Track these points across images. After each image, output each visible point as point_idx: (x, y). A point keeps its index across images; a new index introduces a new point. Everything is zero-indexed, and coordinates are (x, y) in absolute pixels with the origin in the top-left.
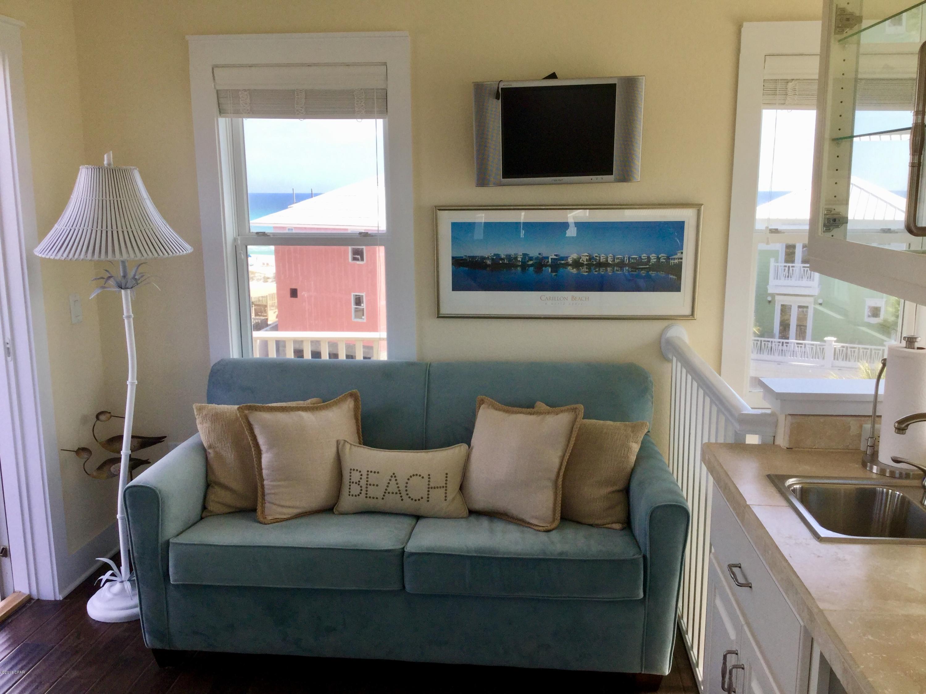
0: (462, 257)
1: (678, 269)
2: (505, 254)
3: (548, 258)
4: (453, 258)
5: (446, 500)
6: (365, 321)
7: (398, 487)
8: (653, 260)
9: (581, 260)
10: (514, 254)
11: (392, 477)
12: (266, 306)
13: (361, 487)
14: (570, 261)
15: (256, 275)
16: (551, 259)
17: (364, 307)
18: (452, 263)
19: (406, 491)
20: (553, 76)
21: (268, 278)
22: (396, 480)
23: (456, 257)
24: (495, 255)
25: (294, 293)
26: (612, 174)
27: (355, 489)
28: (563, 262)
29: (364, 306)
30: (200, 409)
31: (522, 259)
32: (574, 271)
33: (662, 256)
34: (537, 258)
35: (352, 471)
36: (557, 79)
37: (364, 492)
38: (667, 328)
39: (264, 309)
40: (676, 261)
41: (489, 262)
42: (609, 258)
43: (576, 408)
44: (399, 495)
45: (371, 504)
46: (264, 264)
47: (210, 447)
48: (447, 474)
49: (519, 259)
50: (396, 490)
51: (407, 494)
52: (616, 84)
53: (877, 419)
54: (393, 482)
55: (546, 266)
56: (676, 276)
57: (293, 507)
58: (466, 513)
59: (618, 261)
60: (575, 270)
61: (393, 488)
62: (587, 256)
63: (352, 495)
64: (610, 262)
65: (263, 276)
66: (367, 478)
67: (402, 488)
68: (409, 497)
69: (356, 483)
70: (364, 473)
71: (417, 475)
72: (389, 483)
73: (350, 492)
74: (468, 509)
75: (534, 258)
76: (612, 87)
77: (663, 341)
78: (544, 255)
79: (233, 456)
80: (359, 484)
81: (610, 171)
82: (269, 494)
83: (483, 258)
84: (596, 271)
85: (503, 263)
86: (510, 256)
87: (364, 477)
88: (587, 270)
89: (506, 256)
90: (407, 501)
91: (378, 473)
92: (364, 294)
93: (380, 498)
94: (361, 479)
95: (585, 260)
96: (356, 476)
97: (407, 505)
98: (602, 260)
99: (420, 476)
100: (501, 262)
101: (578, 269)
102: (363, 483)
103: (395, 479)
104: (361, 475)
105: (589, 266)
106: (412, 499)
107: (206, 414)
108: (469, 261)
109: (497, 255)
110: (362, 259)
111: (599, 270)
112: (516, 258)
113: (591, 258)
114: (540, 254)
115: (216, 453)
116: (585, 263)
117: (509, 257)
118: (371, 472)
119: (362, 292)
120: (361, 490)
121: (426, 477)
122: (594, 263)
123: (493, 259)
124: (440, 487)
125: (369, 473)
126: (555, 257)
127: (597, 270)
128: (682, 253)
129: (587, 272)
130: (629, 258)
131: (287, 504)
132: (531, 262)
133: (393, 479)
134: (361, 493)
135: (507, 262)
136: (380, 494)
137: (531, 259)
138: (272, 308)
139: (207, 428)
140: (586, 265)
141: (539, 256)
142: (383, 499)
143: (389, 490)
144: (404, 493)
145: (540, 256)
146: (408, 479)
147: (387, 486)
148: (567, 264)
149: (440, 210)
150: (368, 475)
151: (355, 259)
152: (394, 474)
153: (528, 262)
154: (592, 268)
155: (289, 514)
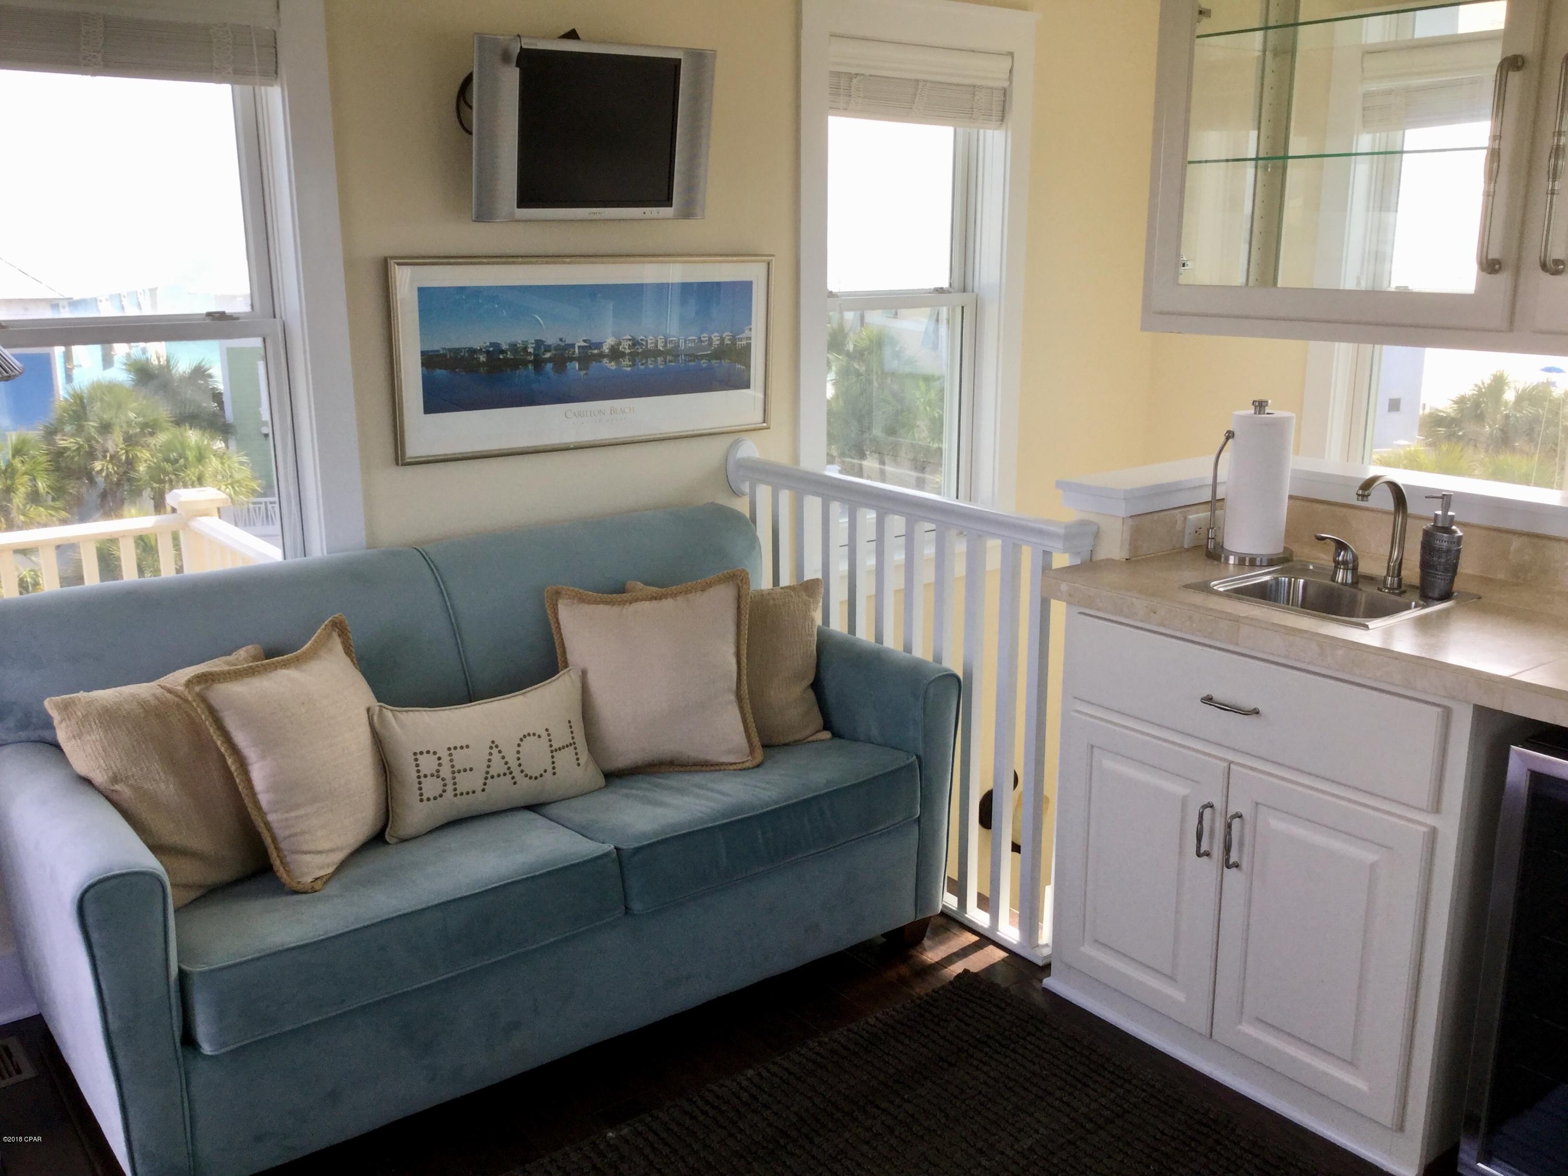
0: (438, 351)
1: (744, 355)
2: (509, 341)
3: (573, 346)
4: (423, 353)
5: (579, 765)
7: (506, 763)
8: (716, 342)
9: (621, 347)
10: (522, 342)
11: (491, 748)
13: (443, 779)
14: (606, 349)
16: (579, 347)
18: (422, 363)
19: (520, 765)
20: (572, 35)
22: (500, 752)
23: (428, 351)
24: (492, 344)
26: (671, 206)
27: (431, 787)
28: (596, 351)
30: (65, 708)
31: (535, 349)
32: (612, 366)
33: (727, 335)
34: (557, 348)
35: (419, 756)
36: (576, 41)
37: (450, 788)
38: (736, 444)
40: (744, 342)
41: (482, 358)
42: (659, 341)
43: (734, 575)
44: (509, 777)
45: (463, 805)
47: (115, 779)
48: (570, 722)
49: (531, 350)
50: (504, 769)
51: (522, 771)
52: (680, 60)
53: (1218, 504)
54: (496, 757)
55: (571, 359)
56: (745, 365)
57: (332, 850)
58: (601, 781)
59: (671, 345)
60: (613, 363)
61: (498, 767)
62: (630, 340)
63: (428, 799)
64: (661, 349)
66: (451, 761)
67: (513, 763)
68: (526, 776)
69: (432, 775)
70: (444, 754)
71: (529, 735)
72: (489, 760)
73: (421, 795)
74: (603, 772)
75: (552, 347)
76: (675, 65)
77: (731, 466)
78: (569, 341)
79: (171, 786)
80: (438, 777)
81: (667, 201)
82: (285, 838)
83: (473, 351)
84: (642, 364)
85: (506, 360)
86: (516, 345)
87: (445, 760)
88: (630, 363)
89: (510, 345)
90: (523, 782)
91: (467, 747)
93: (479, 790)
94: (440, 765)
95: (627, 347)
96: (428, 764)
97: (524, 790)
98: (651, 346)
99: (534, 734)
100: (501, 357)
101: (618, 363)
102: (446, 772)
103: (497, 750)
104: (439, 759)
105: (633, 356)
106: (531, 778)
107: (85, 714)
108: (451, 357)
109: (495, 345)
111: (647, 362)
112: (525, 349)
113: (635, 343)
114: (561, 340)
115: (135, 789)
116: (628, 351)
117: (513, 347)
118: (455, 748)
120: (445, 785)
121: (544, 734)
122: (640, 350)
123: (488, 352)
124: (567, 746)
125: (453, 751)
126: (585, 344)
127: (644, 361)
128: (750, 329)
129: (630, 366)
130: (685, 341)
131: (326, 846)
132: (548, 355)
133: (495, 751)
134: (444, 791)
135: (512, 357)
136: (478, 785)
137: (548, 349)
139: (98, 744)
140: (630, 354)
141: (560, 343)
142: (483, 790)
143: (493, 771)
144: (516, 772)
145: (563, 344)
146: (519, 745)
147: (489, 766)
148: (602, 356)
149: (399, 264)
150: (451, 755)
152: (493, 742)
153: (544, 354)
154: (637, 359)
155: (328, 865)
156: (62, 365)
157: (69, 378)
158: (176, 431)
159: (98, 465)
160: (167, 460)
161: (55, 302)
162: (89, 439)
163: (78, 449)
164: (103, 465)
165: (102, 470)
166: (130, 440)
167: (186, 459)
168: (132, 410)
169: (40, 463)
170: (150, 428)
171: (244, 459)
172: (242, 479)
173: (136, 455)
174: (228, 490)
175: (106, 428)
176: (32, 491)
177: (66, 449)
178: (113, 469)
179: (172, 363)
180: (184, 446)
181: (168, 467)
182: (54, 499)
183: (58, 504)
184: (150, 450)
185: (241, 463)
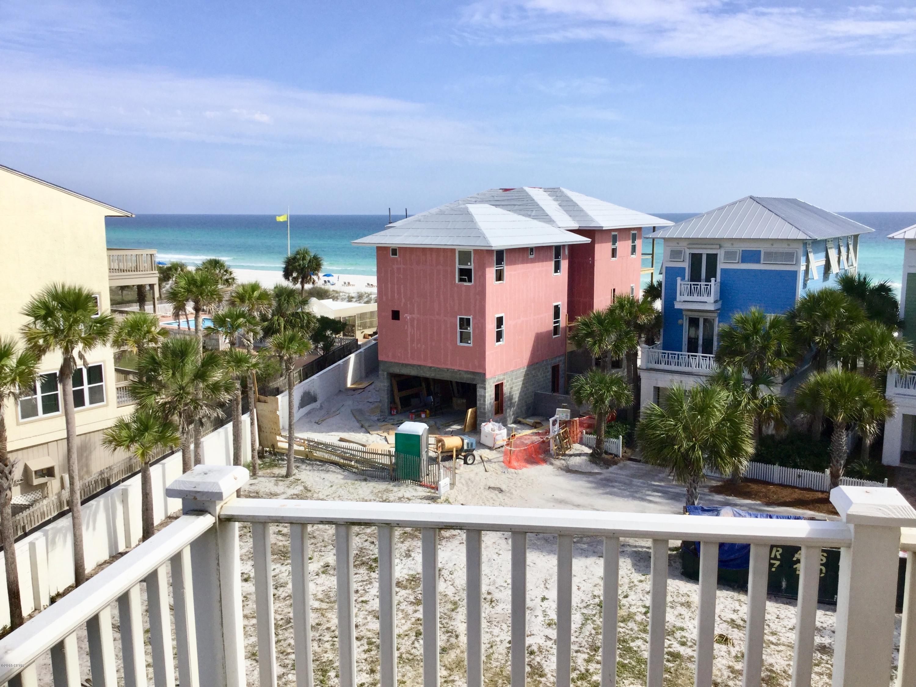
6: (471, 345)
12: (354, 326)
15: (341, 294)
17: (471, 331)
21: (353, 298)
25: (396, 315)
29: (470, 329)
39: (352, 329)
46: (345, 283)
65: (347, 295)
92: (471, 317)
110: (470, 281)
119: (470, 316)
138: (359, 328)
151: (461, 280)
156: (803, 278)
157: (805, 285)
158: (869, 322)
159: (817, 339)
160: (860, 340)
161: (805, 242)
162: (815, 322)
163: (808, 328)
164: (821, 339)
165: (820, 342)
166: (839, 326)
167: (873, 341)
168: (843, 308)
169: (785, 334)
170: (852, 320)
171: (910, 345)
172: (907, 358)
173: (842, 335)
174: (897, 364)
175: (826, 317)
176: (778, 350)
177: (801, 327)
178: (826, 342)
179: (867, 280)
180: (873, 332)
181: (862, 345)
182: (788, 355)
183: (791, 359)
184: (851, 333)
185: (908, 348)
